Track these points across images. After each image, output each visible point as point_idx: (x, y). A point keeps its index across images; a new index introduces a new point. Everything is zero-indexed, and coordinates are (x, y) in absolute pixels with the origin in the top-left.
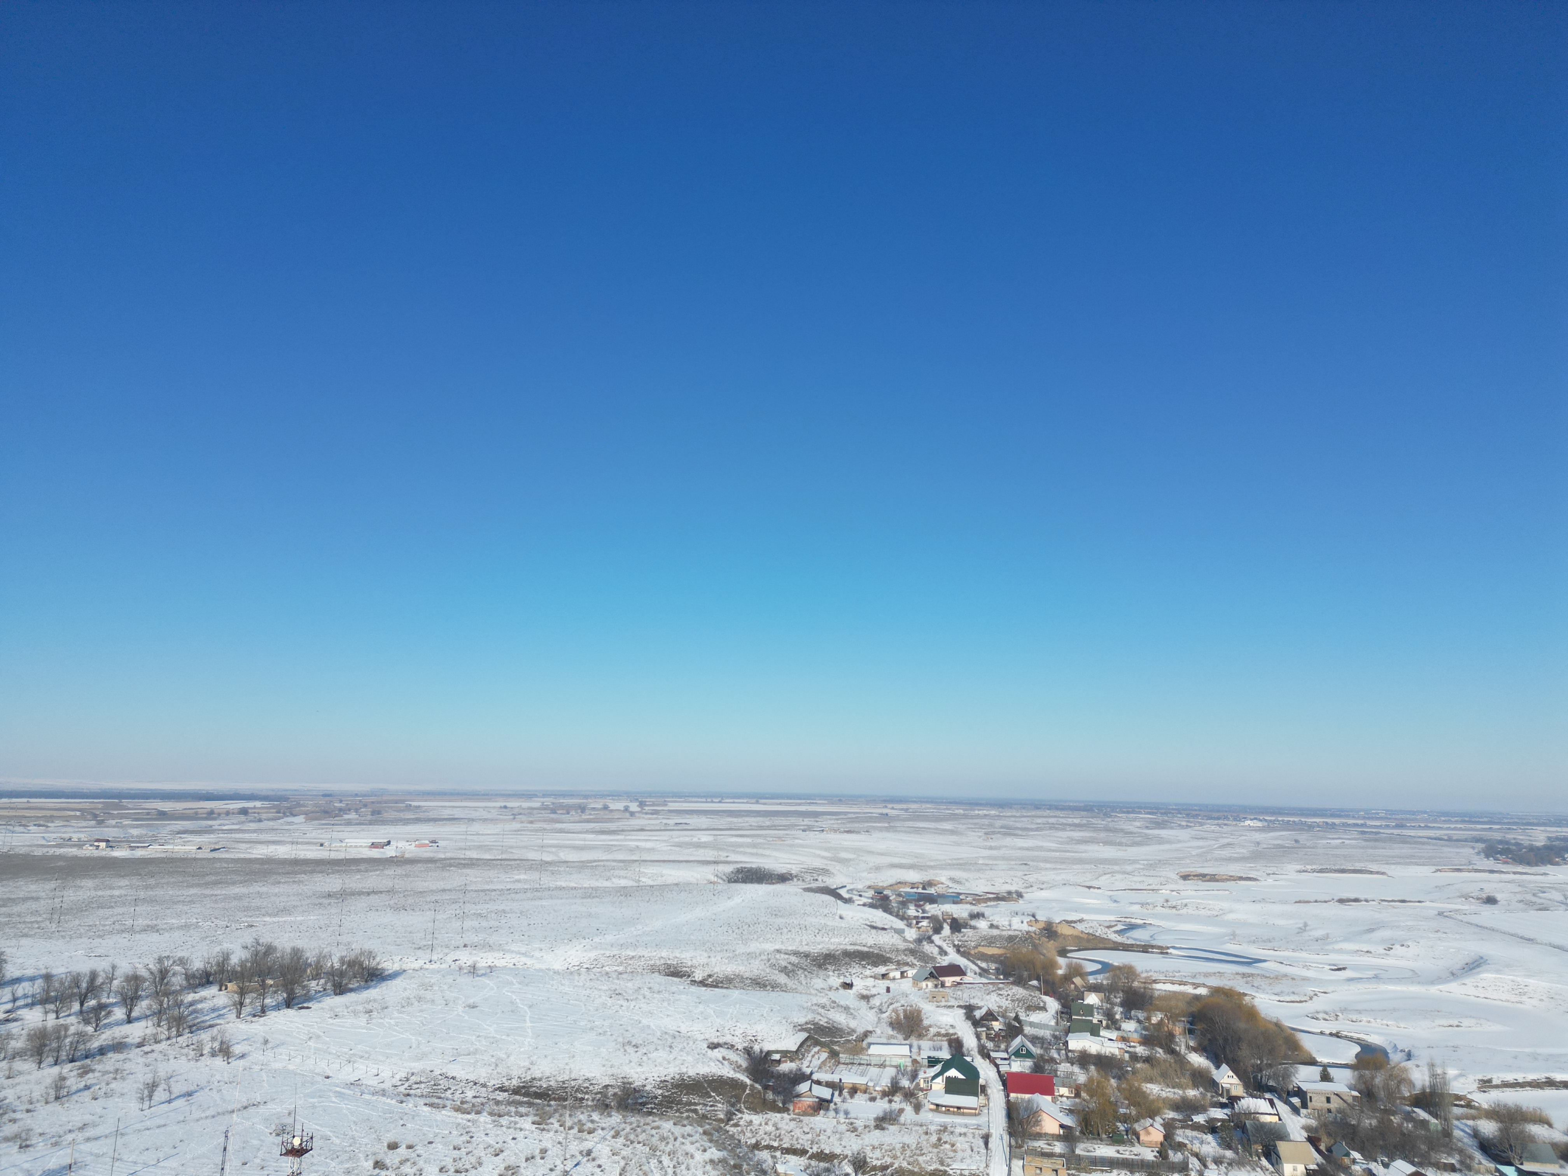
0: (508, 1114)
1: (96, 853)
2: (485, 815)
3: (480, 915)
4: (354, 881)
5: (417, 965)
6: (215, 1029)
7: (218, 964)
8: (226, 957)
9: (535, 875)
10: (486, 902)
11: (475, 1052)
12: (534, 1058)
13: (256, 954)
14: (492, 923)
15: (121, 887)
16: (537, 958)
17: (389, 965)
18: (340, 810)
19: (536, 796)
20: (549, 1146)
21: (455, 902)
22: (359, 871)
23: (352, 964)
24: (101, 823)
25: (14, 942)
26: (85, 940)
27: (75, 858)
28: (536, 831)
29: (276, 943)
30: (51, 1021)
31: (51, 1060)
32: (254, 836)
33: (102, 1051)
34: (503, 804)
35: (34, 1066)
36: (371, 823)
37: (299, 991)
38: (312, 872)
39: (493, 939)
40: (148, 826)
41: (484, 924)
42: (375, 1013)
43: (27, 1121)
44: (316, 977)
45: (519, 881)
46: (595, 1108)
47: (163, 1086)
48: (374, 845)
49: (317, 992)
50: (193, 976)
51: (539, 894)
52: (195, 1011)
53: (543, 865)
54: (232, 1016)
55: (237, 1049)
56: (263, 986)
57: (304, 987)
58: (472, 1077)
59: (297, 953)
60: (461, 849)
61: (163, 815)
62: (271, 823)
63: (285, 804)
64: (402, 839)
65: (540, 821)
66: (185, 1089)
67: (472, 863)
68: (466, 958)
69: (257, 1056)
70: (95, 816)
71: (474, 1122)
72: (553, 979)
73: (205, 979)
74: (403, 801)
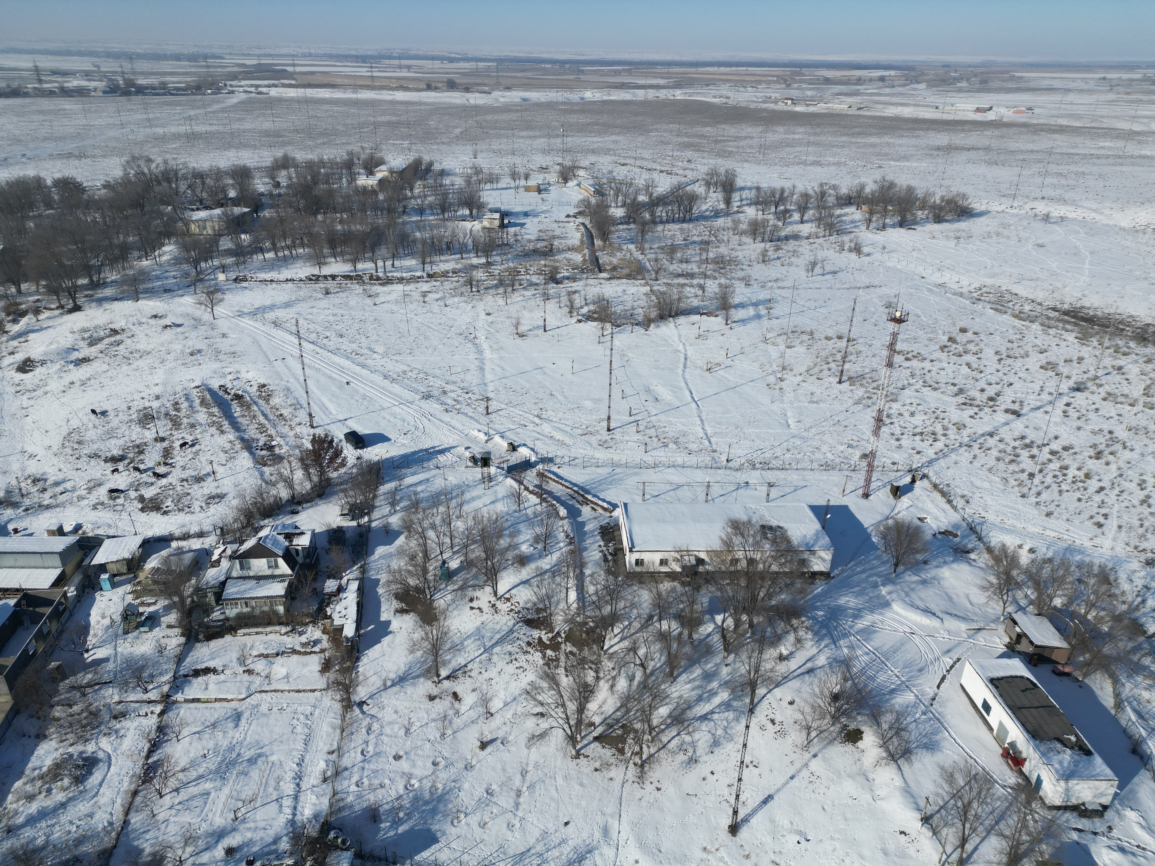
0: (1056, 327)
1: (786, 108)
2: (1082, 85)
3: (1061, 174)
4: (959, 139)
5: (999, 209)
6: (853, 235)
7: (857, 192)
8: (863, 187)
9: (1120, 144)
10: (1068, 164)
11: (1037, 279)
12: (1086, 292)
13: (882, 187)
14: (1071, 182)
15: (800, 133)
16: (1106, 215)
17: (978, 206)
18: (955, 79)
19: (1139, 67)
20: (1086, 356)
21: (1040, 161)
22: (963, 130)
23: (949, 202)
24: (788, 86)
25: (740, 165)
26: (778, 167)
27: (774, 111)
28: (1132, 102)
29: (896, 181)
30: (760, 216)
31: (760, 239)
32: (887, 99)
33: (787, 238)
34: (1102, 76)
35: (752, 241)
36: (979, 91)
37: (909, 217)
38: (928, 129)
39: (1069, 195)
40: (817, 89)
41: (1063, 182)
42: (962, 240)
43: (749, 271)
44: (922, 208)
45: (1103, 148)
46: (1133, 338)
47: (819, 265)
48: (978, 110)
49: (922, 219)
50: (841, 198)
51: (1120, 161)
52: (841, 221)
53: (1130, 135)
54: (864, 228)
55: (865, 250)
56: (885, 210)
57: (913, 214)
58: (1031, 297)
59: (910, 190)
60: (1053, 116)
61: (827, 81)
62: (901, 89)
63: (913, 73)
64: (1003, 106)
65: (1137, 92)
66: (832, 269)
67: (1062, 130)
68: (1041, 208)
69: (877, 256)
70: (785, 81)
71: (1027, 327)
72: (1118, 234)
73: (848, 201)
74: (1008, 72)
